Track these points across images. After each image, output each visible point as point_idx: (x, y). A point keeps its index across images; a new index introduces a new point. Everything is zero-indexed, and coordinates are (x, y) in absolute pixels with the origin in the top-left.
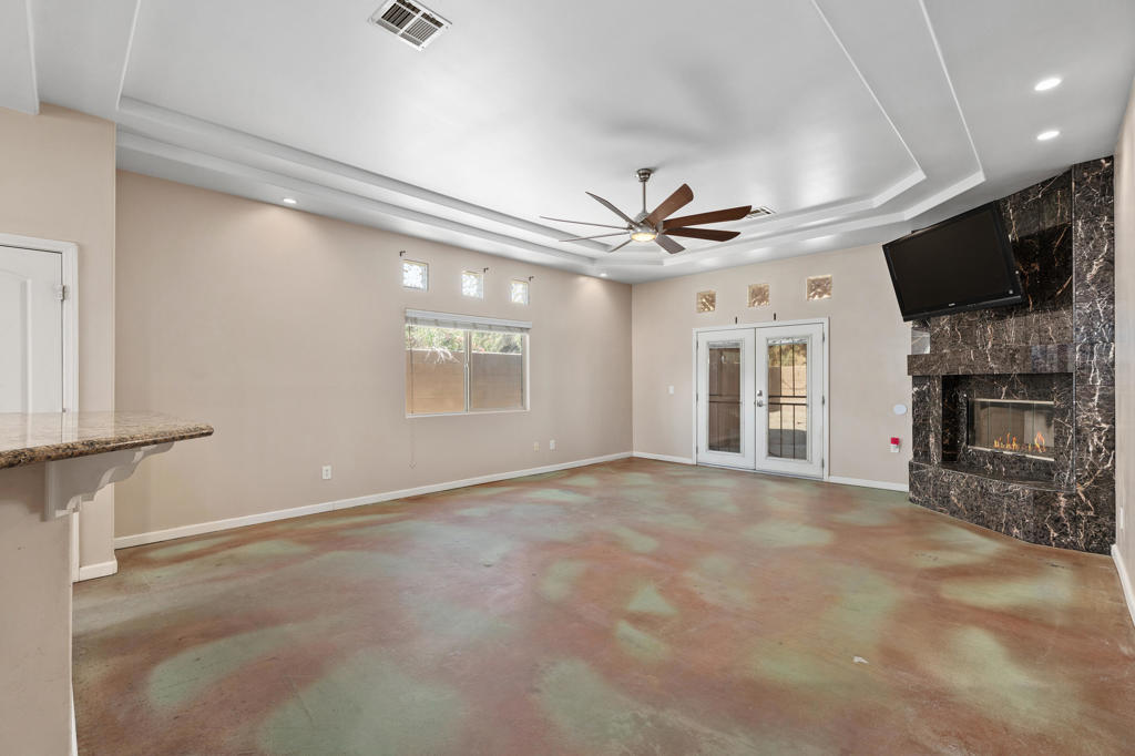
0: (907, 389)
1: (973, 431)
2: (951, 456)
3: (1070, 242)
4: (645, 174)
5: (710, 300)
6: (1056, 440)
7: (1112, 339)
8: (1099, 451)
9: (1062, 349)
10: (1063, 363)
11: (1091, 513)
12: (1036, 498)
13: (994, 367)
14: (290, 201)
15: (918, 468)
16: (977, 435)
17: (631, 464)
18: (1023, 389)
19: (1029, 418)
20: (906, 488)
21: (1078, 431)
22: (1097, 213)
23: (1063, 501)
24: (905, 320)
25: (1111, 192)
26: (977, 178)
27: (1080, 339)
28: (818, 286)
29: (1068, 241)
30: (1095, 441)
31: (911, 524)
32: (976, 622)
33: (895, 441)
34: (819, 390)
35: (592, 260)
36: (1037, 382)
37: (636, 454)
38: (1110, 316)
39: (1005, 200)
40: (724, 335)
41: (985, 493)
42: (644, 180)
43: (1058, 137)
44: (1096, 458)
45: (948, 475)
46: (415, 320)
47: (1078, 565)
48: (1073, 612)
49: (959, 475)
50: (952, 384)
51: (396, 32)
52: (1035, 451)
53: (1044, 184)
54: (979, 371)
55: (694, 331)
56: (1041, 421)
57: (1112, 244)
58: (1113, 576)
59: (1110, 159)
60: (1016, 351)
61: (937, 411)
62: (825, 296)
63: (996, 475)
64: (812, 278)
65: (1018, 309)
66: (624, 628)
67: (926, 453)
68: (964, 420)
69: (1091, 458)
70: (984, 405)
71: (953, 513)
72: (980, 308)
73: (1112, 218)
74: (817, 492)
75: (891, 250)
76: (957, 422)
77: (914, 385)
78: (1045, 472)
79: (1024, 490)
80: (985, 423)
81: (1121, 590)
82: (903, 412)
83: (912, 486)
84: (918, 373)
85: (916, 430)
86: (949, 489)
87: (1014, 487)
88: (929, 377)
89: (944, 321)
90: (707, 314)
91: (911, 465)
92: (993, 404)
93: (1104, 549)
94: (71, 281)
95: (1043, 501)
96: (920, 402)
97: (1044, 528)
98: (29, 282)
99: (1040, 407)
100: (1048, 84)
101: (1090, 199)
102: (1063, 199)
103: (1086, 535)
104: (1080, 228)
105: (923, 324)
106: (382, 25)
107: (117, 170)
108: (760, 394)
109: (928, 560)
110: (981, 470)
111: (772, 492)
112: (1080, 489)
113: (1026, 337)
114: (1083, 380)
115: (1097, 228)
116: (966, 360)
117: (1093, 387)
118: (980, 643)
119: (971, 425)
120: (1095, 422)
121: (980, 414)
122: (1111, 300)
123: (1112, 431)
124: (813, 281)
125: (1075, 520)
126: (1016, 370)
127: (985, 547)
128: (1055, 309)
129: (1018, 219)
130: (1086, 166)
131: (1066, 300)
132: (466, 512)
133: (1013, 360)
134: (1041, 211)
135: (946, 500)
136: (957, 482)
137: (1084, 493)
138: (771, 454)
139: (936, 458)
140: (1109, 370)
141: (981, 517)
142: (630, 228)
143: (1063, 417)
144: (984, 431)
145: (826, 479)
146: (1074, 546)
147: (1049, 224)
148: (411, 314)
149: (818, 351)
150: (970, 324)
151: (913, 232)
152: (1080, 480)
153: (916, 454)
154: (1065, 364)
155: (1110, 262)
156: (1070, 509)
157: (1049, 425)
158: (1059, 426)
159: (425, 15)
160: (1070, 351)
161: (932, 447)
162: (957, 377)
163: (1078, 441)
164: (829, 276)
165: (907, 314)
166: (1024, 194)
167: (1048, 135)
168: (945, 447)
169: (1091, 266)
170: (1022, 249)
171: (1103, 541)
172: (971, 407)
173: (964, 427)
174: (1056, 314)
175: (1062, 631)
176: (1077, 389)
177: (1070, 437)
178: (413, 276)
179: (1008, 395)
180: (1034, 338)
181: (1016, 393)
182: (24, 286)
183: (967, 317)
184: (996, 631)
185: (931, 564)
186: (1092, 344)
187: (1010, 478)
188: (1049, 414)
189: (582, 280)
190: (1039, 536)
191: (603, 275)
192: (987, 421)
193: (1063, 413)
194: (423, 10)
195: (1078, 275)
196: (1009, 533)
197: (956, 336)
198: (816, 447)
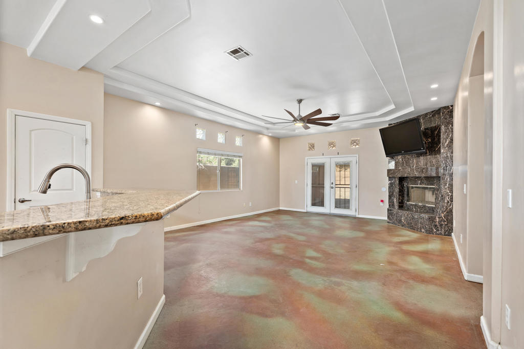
0: (387, 182)
1: (409, 197)
2: (401, 206)
3: (440, 132)
4: (300, 101)
5: (312, 147)
6: (435, 199)
7: (452, 166)
8: (448, 202)
9: (437, 169)
10: (437, 173)
11: (446, 223)
12: (429, 219)
13: (417, 174)
14: (158, 104)
15: (391, 210)
16: (410, 198)
17: (279, 212)
18: (425, 182)
19: (427, 191)
20: (386, 218)
21: (442, 196)
22: (448, 123)
23: (437, 220)
24: (387, 157)
25: (452, 117)
26: (412, 109)
27: (443, 165)
28: (355, 142)
29: (439, 132)
30: (447, 199)
31: (389, 230)
32: (413, 255)
33: (382, 201)
34: (355, 182)
35: (268, 129)
36: (430, 179)
37: (281, 208)
38: (452, 157)
39: (420, 116)
40: (318, 160)
41: (413, 218)
42: (300, 103)
43: (437, 100)
44: (447, 205)
45: (401, 212)
46: (200, 153)
47: (442, 239)
48: (441, 251)
49: (405, 212)
50: (402, 180)
51: (232, 55)
52: (429, 202)
53: (432, 112)
54: (412, 176)
55: (306, 158)
56: (431, 193)
57: (452, 134)
58: (452, 242)
59: (452, 106)
60: (424, 169)
61: (397, 190)
62: (357, 146)
63: (416, 212)
64: (352, 139)
65: (424, 154)
66: (307, 260)
67: (393, 205)
68: (406, 193)
69: (446, 204)
70: (412, 188)
71: (403, 226)
72: (412, 154)
73: (452, 126)
74: (354, 221)
75: (382, 131)
76: (403, 194)
77: (389, 180)
78: (432, 210)
79: (426, 216)
80: (413, 194)
81: (454, 245)
82: (385, 190)
83: (388, 217)
84: (391, 176)
85: (390, 197)
86: (401, 217)
87: (423, 215)
88: (395, 178)
89: (400, 157)
90: (311, 152)
91: (388, 210)
92: (416, 187)
93: (450, 235)
94: (89, 137)
95: (432, 220)
96: (391, 186)
97: (432, 229)
98: (74, 137)
99: (430, 188)
100: (434, 86)
101: (446, 119)
102: (438, 118)
103: (444, 230)
104: (443, 128)
105: (392, 158)
106: (230, 54)
107: (105, 93)
108: (332, 184)
109: (396, 239)
110: (412, 210)
111: (338, 221)
112: (443, 215)
113: (427, 164)
114: (443, 179)
115: (448, 128)
116: (407, 172)
117: (447, 181)
118: (415, 259)
119: (408, 195)
120: (447, 193)
121: (411, 191)
122: (452, 153)
123: (452, 196)
124: (353, 140)
125: (441, 225)
126: (423, 175)
127: (414, 235)
128: (435, 155)
129: (424, 123)
130: (445, 108)
131: (439, 152)
132: (225, 230)
133: (423, 172)
134: (431, 121)
135: (400, 221)
136: (404, 215)
137: (444, 216)
138: (336, 207)
139: (397, 207)
140: (451, 175)
141: (412, 227)
142: (294, 121)
143: (438, 191)
144: (413, 196)
145: (357, 216)
146: (441, 234)
147: (433, 125)
148: (199, 150)
149: (354, 167)
150: (408, 159)
151: (389, 125)
152: (442, 212)
153: (389, 206)
154: (438, 173)
155: (452, 140)
156: (440, 222)
157: (433, 194)
158: (436, 194)
159: (245, 53)
160: (440, 169)
161: (395, 203)
162: (404, 177)
163: (442, 199)
164: (359, 139)
165: (388, 154)
166: (426, 115)
167: (434, 99)
168: (399, 203)
169: (446, 141)
170: (425, 134)
171: (449, 232)
172: (408, 188)
173: (406, 196)
174: (436, 156)
175: (437, 255)
176: (442, 181)
177: (439, 197)
178: (200, 134)
179: (420, 184)
180: (429, 164)
181: (423, 183)
182: (72, 138)
183: (407, 156)
184: (420, 257)
185: (398, 241)
186: (447, 167)
187: (421, 213)
188: (433, 190)
189: (261, 136)
190: (430, 232)
191: (270, 135)
192: (414, 194)
193: (438, 190)
194: (245, 51)
195: (442, 144)
196: (421, 231)
197: (403, 163)
198: (354, 204)
